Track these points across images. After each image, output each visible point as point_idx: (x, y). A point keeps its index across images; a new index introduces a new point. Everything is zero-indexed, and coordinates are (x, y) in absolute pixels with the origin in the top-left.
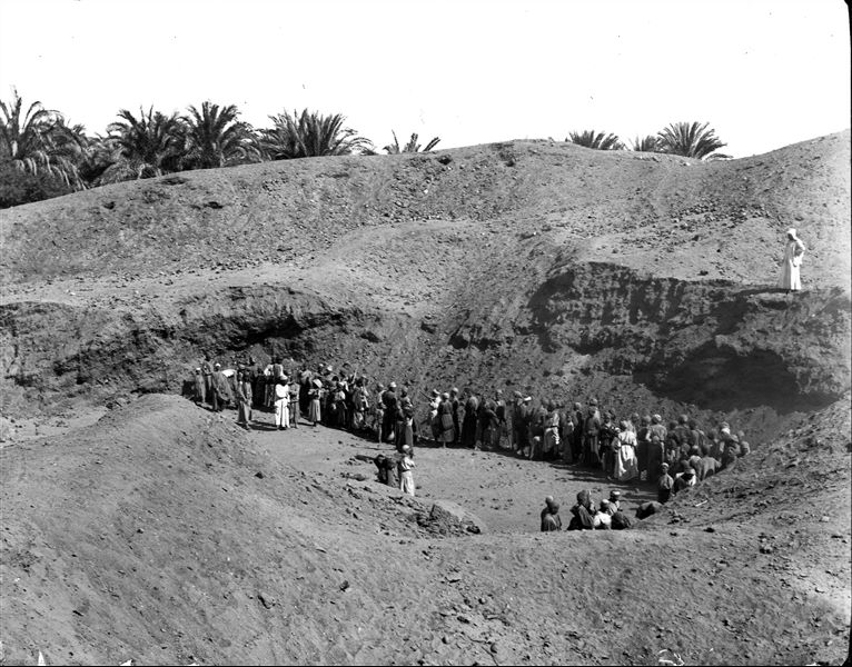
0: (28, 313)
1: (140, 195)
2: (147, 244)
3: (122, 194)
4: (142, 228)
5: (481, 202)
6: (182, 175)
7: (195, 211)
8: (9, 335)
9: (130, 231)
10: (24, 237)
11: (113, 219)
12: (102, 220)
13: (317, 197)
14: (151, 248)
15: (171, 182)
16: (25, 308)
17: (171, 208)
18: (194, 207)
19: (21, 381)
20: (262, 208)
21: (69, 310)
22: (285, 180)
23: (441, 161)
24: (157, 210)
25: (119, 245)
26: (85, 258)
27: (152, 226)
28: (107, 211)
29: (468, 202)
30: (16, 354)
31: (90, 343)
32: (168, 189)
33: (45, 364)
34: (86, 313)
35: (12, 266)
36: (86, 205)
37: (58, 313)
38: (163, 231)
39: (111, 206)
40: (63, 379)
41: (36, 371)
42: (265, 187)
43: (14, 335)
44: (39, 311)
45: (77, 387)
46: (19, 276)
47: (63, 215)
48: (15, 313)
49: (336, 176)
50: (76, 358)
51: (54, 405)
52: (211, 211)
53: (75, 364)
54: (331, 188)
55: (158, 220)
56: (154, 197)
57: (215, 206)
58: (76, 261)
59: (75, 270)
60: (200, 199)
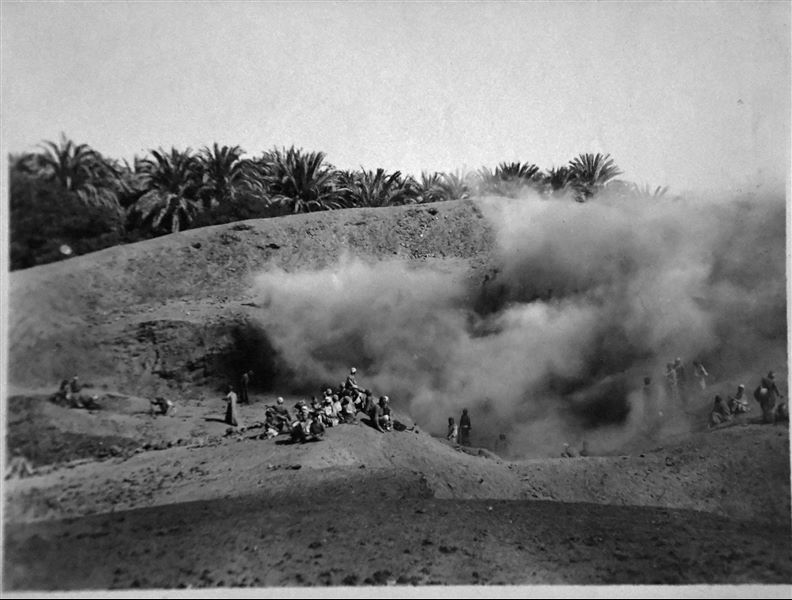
0: (163, 328)
1: (218, 238)
2: (229, 276)
3: (205, 237)
4: (223, 263)
5: (462, 244)
6: (247, 223)
7: (260, 250)
8: (151, 343)
9: (215, 265)
10: (137, 269)
11: (201, 255)
12: (193, 256)
13: (346, 241)
14: (232, 278)
15: (239, 228)
16: (161, 324)
17: (242, 249)
18: (259, 247)
19: (164, 375)
20: (308, 248)
21: (193, 326)
22: (323, 228)
23: (430, 212)
24: (233, 250)
25: (208, 276)
26: (185, 285)
27: (230, 262)
28: (196, 250)
29: (453, 244)
30: (158, 357)
31: (212, 349)
32: (239, 234)
33: (182, 363)
34: (205, 328)
35: (133, 291)
36: (179, 245)
37: (185, 328)
38: (239, 265)
39: (198, 246)
40: (194, 374)
41: (175, 369)
42: (308, 233)
43: (155, 343)
44: (172, 327)
45: (204, 379)
46: (139, 298)
47: (163, 253)
48: (154, 328)
49: (358, 224)
50: (203, 360)
51: (189, 391)
52: (271, 250)
53: (201, 364)
54: (356, 234)
55: (234, 257)
56: (230, 240)
57: (274, 246)
58: (179, 287)
59: (179, 295)
60: (263, 242)
